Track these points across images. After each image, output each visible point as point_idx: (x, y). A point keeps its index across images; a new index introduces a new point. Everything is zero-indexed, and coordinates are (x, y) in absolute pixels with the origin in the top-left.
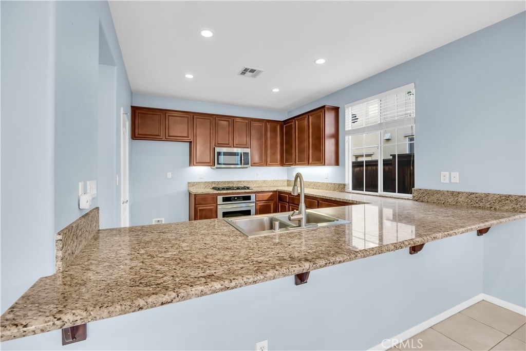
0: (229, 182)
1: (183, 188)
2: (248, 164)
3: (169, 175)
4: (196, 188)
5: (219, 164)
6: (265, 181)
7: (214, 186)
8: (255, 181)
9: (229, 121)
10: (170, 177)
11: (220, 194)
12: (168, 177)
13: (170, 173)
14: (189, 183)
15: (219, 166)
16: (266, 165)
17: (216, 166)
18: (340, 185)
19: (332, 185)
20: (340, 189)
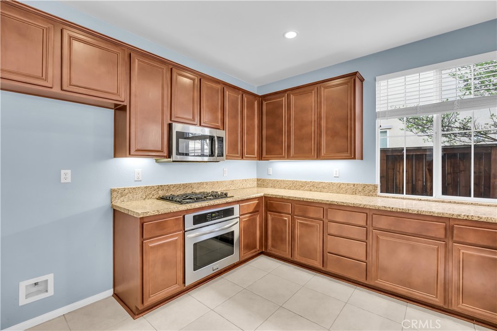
0: (185, 186)
1: (100, 201)
2: (222, 156)
3: (66, 176)
4: (129, 200)
5: (178, 153)
6: (233, 181)
7: (161, 193)
8: (221, 182)
9: (193, 80)
10: (69, 180)
11: (188, 211)
12: (63, 181)
13: (69, 172)
14: (112, 191)
15: (179, 158)
16: (243, 158)
17: (175, 156)
18: (367, 187)
19: (349, 187)
20: (366, 192)
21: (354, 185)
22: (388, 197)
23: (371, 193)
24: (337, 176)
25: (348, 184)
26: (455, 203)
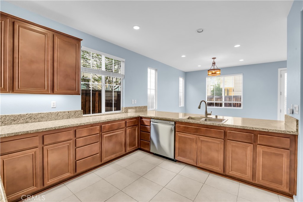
18: (77, 112)
19: (65, 113)
20: (77, 116)
21: (69, 112)
22: (88, 116)
23: (79, 116)
24: (55, 107)
25: (64, 112)
26: (111, 114)
